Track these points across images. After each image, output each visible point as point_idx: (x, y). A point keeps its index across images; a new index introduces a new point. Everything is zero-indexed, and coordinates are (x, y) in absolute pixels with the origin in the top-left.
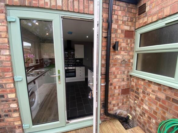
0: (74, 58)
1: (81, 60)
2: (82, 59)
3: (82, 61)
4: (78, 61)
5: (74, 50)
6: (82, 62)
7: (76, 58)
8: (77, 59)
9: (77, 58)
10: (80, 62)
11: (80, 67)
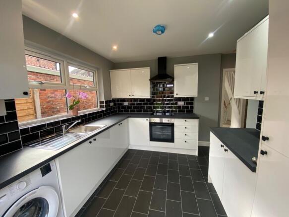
0: (173, 96)
1: (189, 101)
2: (192, 99)
3: (192, 104)
4: (181, 103)
5: (171, 79)
6: (192, 107)
7: (175, 96)
8: (179, 99)
9: (178, 96)
10: (188, 107)
11: (186, 121)
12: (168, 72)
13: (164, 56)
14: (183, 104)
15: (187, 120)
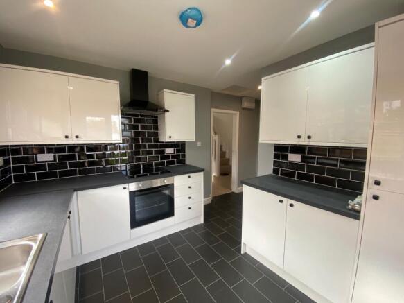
0: (157, 140)
1: (180, 147)
2: (183, 144)
3: (184, 151)
4: (169, 151)
6: (184, 156)
8: (167, 145)
10: (178, 156)
11: (189, 177)
12: (152, 98)
13: (144, 70)
14: (173, 152)
15: (190, 175)
